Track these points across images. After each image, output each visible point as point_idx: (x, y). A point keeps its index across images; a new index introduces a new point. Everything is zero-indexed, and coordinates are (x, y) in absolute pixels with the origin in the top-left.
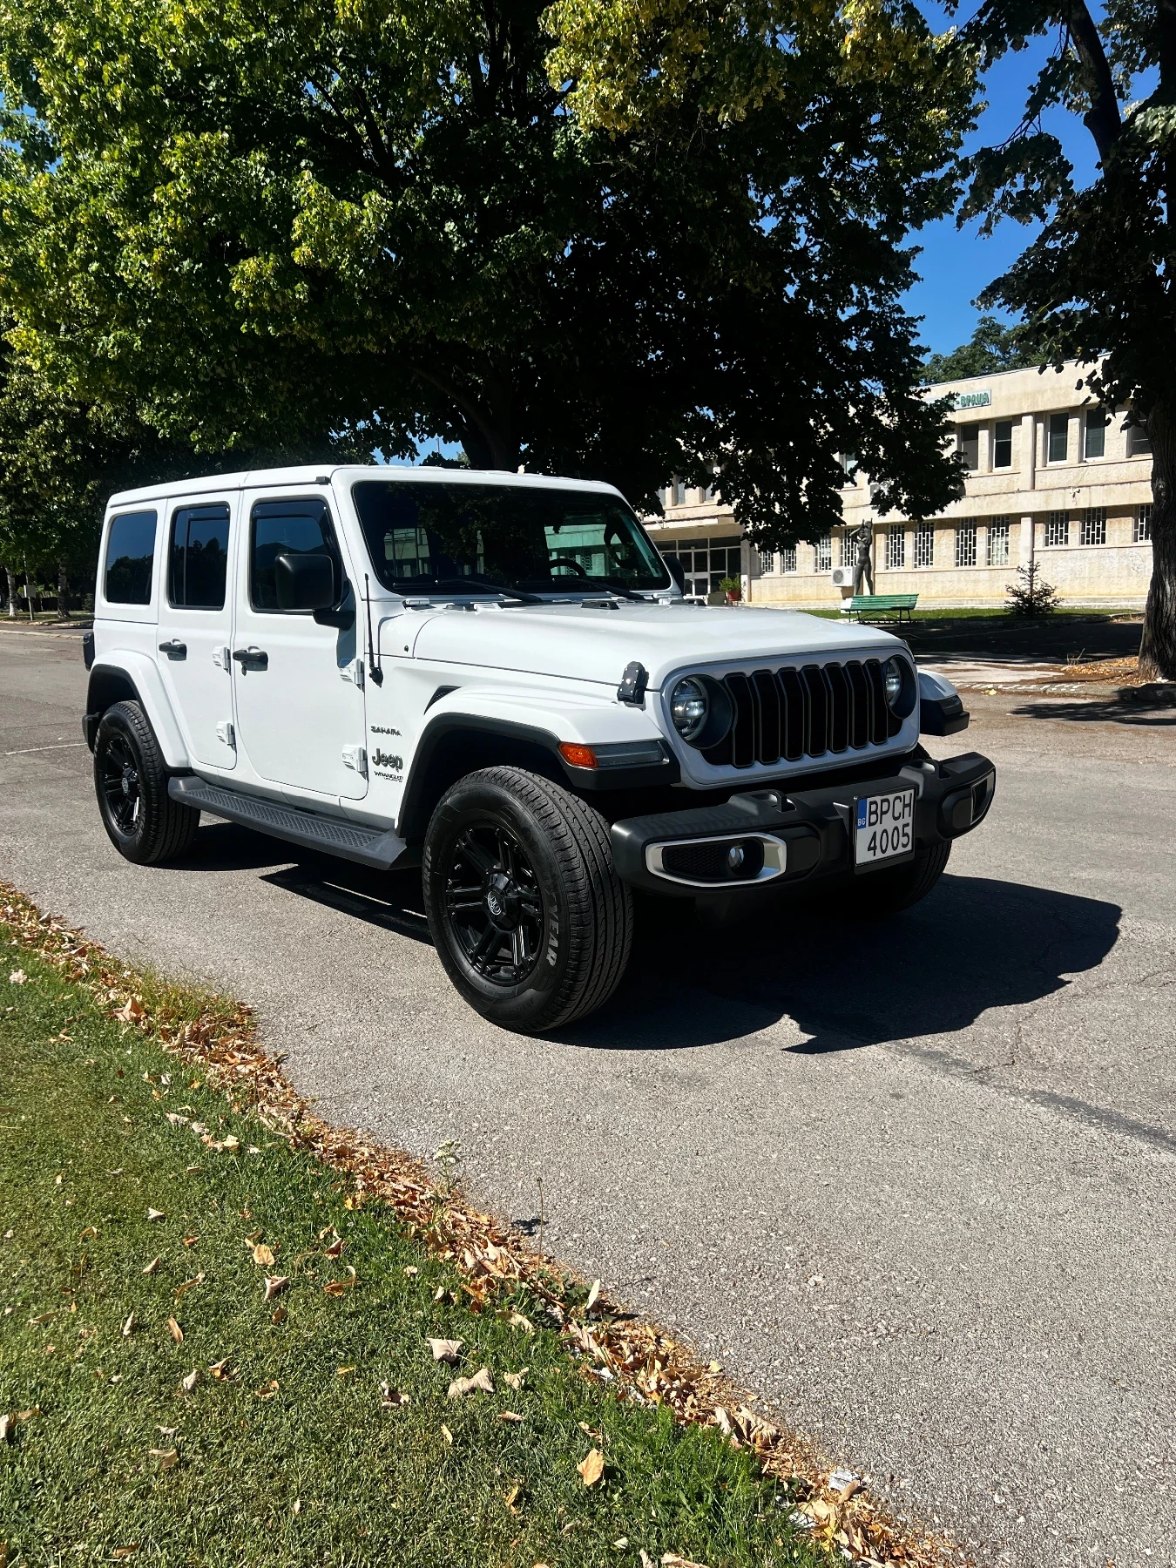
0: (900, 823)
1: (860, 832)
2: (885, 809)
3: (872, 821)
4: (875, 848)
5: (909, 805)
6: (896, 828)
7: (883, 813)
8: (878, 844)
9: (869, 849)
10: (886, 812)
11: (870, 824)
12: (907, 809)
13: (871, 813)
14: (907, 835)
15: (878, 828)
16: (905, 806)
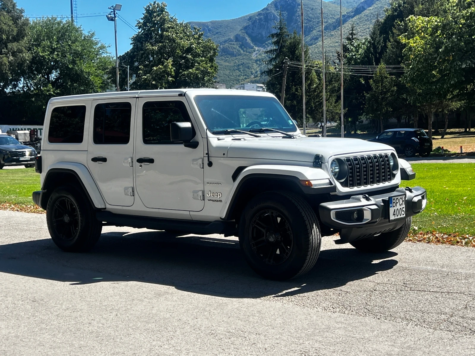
0: (401, 207)
1: (391, 208)
2: (397, 202)
3: (394, 205)
4: (395, 214)
5: (404, 201)
6: (401, 208)
7: (397, 203)
8: (396, 213)
9: (394, 214)
10: (398, 203)
11: (394, 206)
12: (403, 202)
13: (393, 203)
14: (403, 211)
15: (396, 208)
16: (403, 201)
